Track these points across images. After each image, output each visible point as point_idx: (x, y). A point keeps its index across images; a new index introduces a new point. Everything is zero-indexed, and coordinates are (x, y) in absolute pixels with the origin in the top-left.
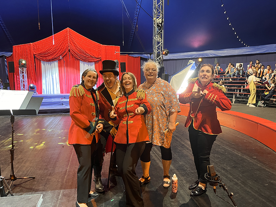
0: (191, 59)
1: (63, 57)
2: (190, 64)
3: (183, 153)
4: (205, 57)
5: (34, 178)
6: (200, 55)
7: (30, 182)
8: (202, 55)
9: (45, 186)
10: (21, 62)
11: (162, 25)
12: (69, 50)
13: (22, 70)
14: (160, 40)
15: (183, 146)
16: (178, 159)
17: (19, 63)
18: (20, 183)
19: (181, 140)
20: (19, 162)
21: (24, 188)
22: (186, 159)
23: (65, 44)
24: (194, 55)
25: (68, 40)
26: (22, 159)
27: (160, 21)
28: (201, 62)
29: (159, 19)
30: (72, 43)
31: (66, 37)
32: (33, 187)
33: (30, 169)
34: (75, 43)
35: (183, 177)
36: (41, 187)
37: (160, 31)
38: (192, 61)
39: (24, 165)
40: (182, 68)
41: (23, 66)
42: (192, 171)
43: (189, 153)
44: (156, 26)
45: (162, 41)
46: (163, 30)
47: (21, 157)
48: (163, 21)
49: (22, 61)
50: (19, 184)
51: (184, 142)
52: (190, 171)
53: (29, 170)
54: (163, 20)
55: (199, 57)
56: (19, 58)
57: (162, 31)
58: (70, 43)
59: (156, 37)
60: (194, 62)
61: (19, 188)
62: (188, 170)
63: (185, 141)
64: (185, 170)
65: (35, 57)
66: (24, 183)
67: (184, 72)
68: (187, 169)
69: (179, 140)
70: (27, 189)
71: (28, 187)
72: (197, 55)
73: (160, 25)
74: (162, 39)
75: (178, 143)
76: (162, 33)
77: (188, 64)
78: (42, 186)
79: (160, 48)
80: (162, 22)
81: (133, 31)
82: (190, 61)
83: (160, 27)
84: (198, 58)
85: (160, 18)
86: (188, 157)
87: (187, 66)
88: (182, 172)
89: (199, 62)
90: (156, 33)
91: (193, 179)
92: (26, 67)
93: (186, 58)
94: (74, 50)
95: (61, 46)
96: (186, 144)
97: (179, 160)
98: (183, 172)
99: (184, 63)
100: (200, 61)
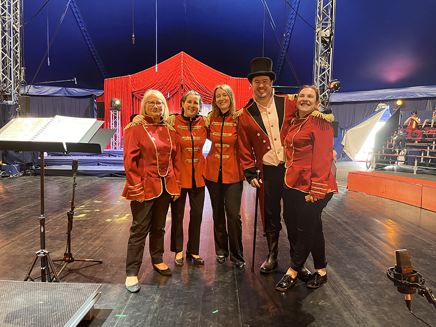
0: (383, 101)
1: (173, 95)
2: (380, 110)
3: (356, 251)
4: (408, 97)
5: (101, 262)
6: (399, 94)
7: (93, 268)
8: (404, 94)
9: (113, 275)
10: (114, 103)
11: (330, 40)
12: (182, 85)
13: (115, 114)
14: (327, 65)
15: (357, 239)
16: (343, 259)
17: (111, 103)
18: (78, 268)
19: (355, 230)
20: (86, 238)
21: (83, 275)
22: (360, 261)
23: (176, 76)
24: (388, 95)
25: (181, 70)
26: (91, 234)
27: (328, 33)
28: (401, 106)
29: (325, 31)
30: (187, 75)
31: (178, 66)
32: (95, 275)
33: (98, 249)
34: (191, 74)
35: (351, 291)
36: (108, 277)
37: (326, 51)
38: (383, 104)
39: (92, 243)
40: (365, 116)
41: (117, 108)
42: (371, 283)
43: (368, 252)
44: (320, 43)
45: (329, 67)
46: (331, 49)
47: (91, 231)
48: (332, 33)
49: (116, 100)
50: (76, 269)
51: (359, 233)
52: (366, 281)
53: (96, 251)
54: (333, 30)
55: (397, 98)
56: (112, 97)
57: (329, 50)
58: (184, 74)
59: (320, 61)
60: (388, 107)
61: (74, 275)
62: (363, 279)
63: (362, 232)
64: (357, 280)
65: (133, 96)
66: (84, 269)
67: (369, 123)
68: (362, 277)
69: (349, 229)
70: (86, 277)
71: (88, 274)
72: (394, 94)
73: (328, 40)
74: (329, 63)
75: (348, 233)
76: (330, 54)
77: (376, 110)
78: (109, 275)
79: (326, 78)
80: (331, 35)
81: (282, 56)
82: (380, 105)
83: (327, 44)
84: (397, 100)
85: (327, 28)
86: (364, 258)
87: (374, 113)
88: (350, 281)
89: (398, 106)
90: (319, 53)
91: (371, 295)
92: (120, 110)
93: (373, 99)
94: (189, 85)
95: (171, 79)
96: (363, 237)
97: (347, 261)
98: (353, 282)
99: (368, 108)
100: (399, 104)
